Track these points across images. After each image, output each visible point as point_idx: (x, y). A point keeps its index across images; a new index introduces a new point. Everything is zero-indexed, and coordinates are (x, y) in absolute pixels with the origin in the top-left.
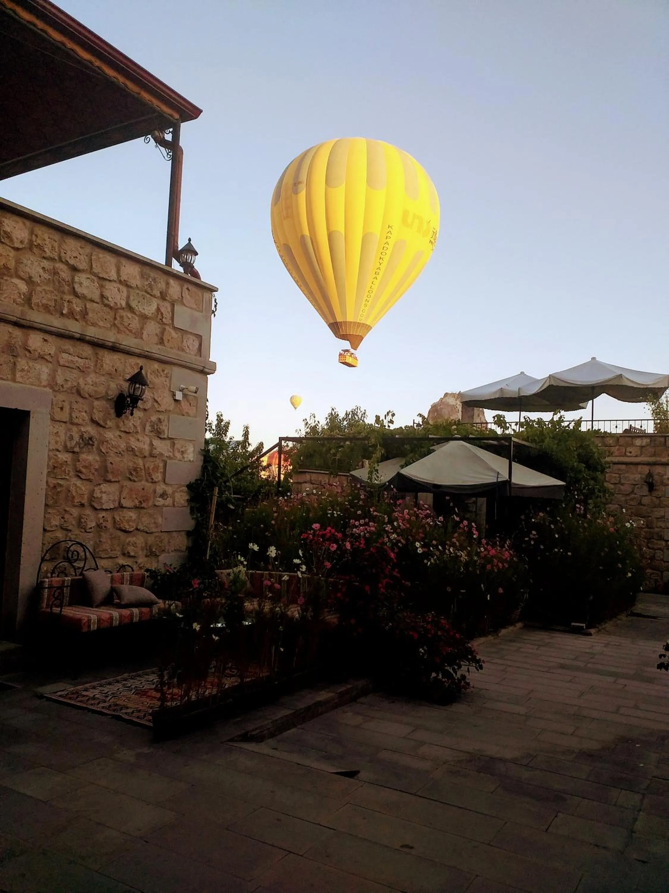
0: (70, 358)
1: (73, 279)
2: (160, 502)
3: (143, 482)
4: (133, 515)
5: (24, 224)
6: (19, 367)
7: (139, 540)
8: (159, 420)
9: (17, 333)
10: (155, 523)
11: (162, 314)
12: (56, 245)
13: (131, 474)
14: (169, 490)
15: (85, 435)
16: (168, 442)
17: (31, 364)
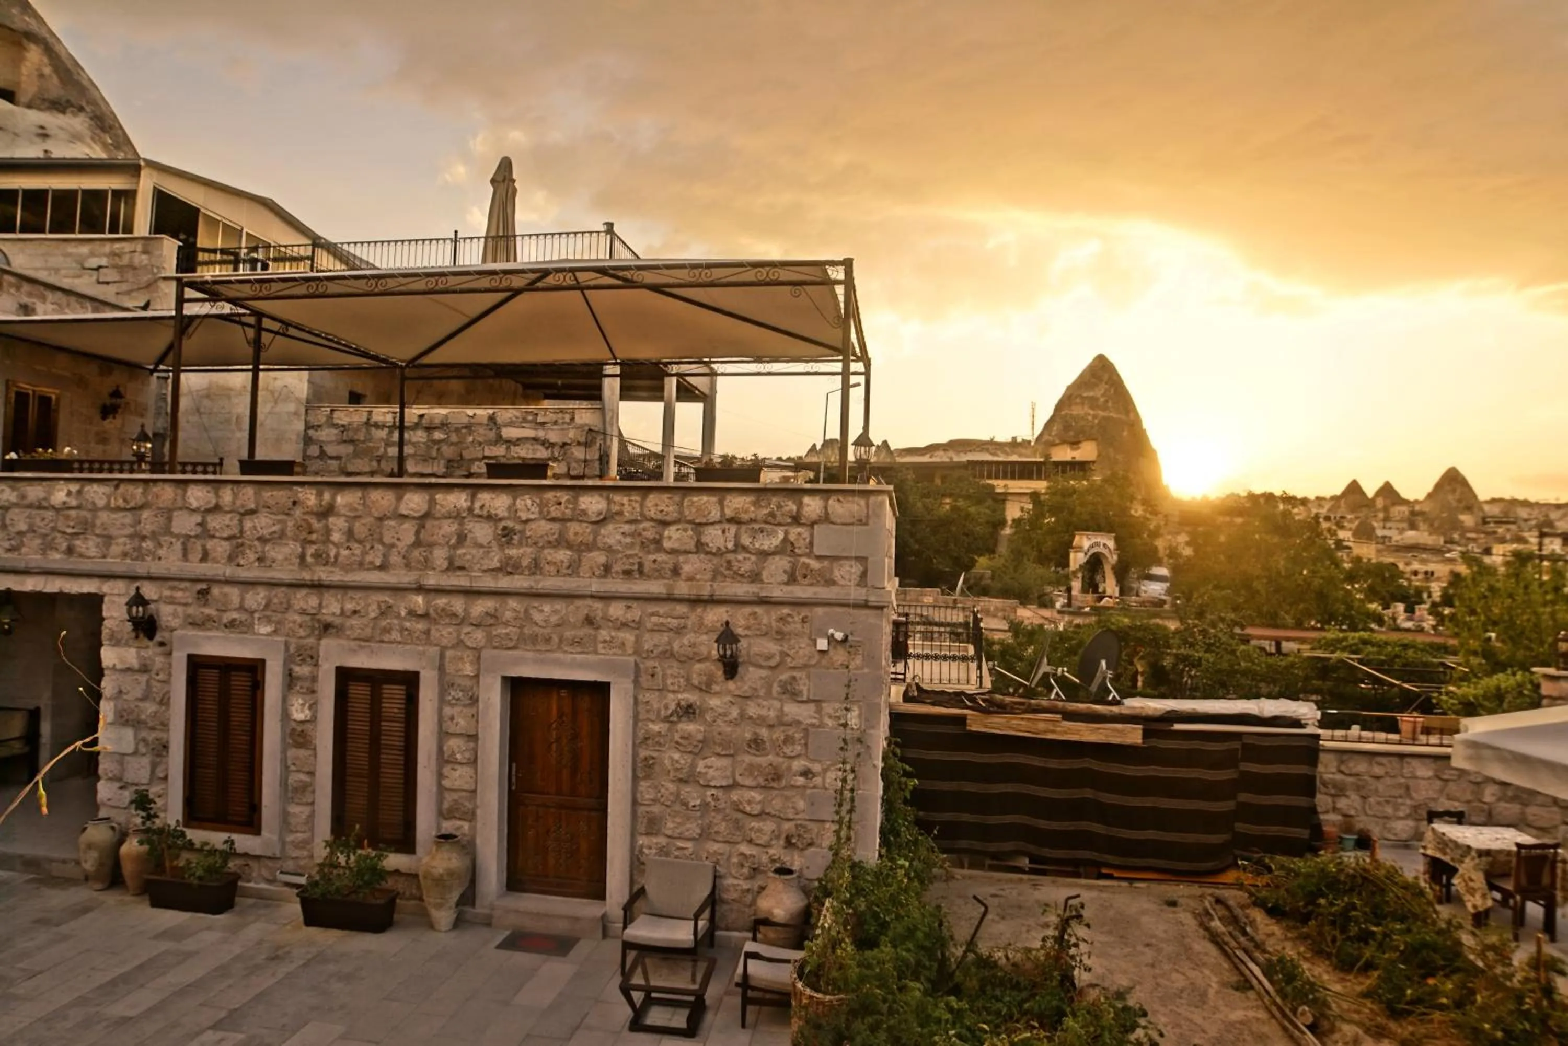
0: (661, 620)
1: (661, 536)
2: (801, 781)
3: (770, 757)
4: (757, 796)
5: (601, 496)
6: (600, 638)
7: (769, 826)
8: (794, 678)
9: (598, 605)
10: (793, 808)
11: (792, 544)
12: (637, 506)
13: (750, 746)
14: (816, 767)
15: (683, 703)
16: (812, 707)
17: (613, 634)
